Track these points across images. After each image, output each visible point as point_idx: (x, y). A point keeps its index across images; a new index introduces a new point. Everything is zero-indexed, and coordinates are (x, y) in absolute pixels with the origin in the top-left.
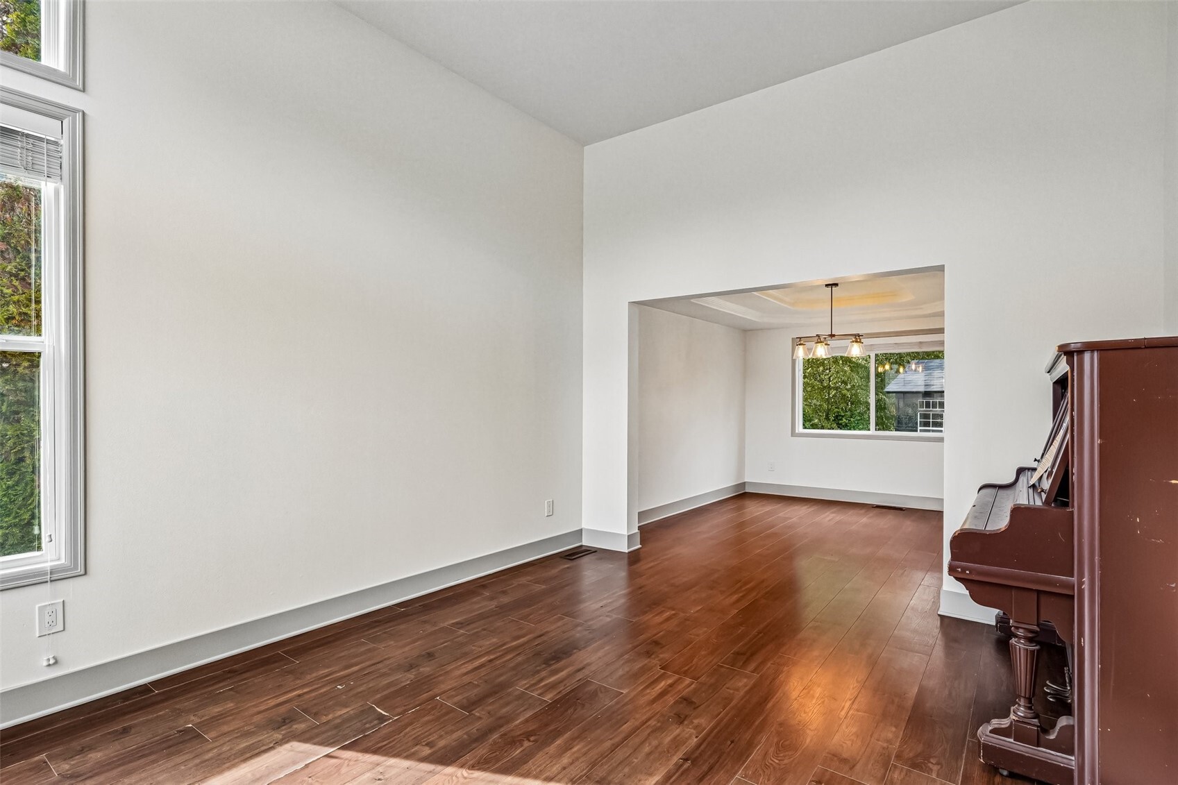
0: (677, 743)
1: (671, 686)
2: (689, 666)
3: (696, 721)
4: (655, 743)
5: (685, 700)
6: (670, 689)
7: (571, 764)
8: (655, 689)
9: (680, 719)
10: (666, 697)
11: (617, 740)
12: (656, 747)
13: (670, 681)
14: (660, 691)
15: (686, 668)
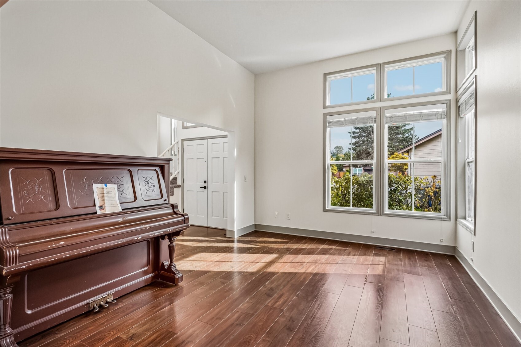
0: (272, 283)
1: (277, 302)
2: (269, 313)
3: (266, 289)
4: (279, 282)
5: (270, 296)
6: (277, 300)
7: (300, 276)
8: (283, 300)
9: (272, 289)
10: (278, 296)
11: (291, 282)
12: (278, 281)
13: (278, 304)
14: (281, 299)
15: (270, 312)
